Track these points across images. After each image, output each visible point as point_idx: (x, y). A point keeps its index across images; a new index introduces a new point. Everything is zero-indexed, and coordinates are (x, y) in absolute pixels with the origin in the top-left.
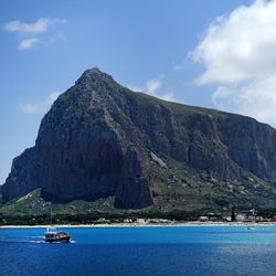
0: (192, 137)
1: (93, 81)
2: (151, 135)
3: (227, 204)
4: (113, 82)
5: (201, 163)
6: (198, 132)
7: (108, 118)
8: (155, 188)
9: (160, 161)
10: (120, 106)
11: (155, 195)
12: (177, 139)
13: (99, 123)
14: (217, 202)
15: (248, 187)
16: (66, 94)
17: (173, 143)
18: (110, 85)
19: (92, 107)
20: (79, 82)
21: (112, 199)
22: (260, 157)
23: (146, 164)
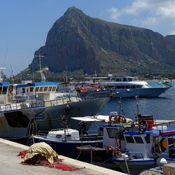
0: (121, 40)
1: (73, 13)
2: (101, 39)
3: (136, 72)
4: (83, 13)
5: (125, 53)
6: (124, 37)
7: (80, 32)
8: (103, 64)
9: (105, 52)
10: (86, 26)
11: (102, 68)
12: (113, 41)
13: (75, 34)
14: (132, 71)
15: (147, 63)
16: (59, 20)
17: (111, 42)
18: (81, 15)
19: (72, 26)
20: (65, 14)
21: (82, 70)
22: (153, 49)
23: (98, 53)
